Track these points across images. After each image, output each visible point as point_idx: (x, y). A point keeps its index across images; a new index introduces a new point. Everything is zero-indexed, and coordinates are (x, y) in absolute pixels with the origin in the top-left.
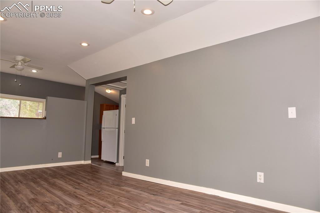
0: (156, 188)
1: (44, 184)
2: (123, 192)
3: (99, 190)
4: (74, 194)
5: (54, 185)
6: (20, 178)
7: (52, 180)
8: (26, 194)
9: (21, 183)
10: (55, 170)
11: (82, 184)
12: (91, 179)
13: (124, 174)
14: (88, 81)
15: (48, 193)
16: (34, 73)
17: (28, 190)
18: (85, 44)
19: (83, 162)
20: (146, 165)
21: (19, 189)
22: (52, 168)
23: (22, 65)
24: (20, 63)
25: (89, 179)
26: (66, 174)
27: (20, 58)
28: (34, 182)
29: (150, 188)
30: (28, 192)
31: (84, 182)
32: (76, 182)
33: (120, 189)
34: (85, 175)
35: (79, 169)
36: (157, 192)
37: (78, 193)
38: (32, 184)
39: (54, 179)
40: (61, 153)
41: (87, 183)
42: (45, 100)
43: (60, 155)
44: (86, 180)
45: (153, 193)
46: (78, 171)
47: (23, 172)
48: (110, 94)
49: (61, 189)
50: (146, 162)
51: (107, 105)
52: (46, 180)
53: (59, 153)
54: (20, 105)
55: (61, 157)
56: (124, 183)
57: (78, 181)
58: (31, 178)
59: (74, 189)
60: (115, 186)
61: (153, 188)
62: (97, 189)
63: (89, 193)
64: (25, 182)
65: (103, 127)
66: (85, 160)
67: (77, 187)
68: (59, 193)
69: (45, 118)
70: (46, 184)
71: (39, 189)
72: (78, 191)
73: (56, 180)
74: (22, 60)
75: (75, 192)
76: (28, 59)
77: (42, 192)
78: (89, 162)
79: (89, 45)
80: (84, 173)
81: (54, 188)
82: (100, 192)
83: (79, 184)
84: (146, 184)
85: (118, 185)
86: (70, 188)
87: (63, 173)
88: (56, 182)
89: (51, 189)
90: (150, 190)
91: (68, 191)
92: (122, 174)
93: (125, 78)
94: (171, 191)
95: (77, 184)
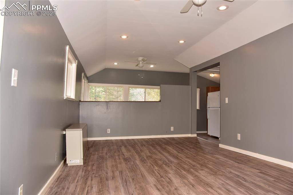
0: (244, 159)
1: (159, 148)
2: (214, 159)
3: (195, 155)
4: (177, 156)
5: (165, 149)
6: (144, 143)
7: (164, 146)
8: (146, 152)
9: (145, 146)
10: (168, 139)
11: (184, 150)
12: (192, 148)
13: (221, 146)
14: (191, 69)
15: (159, 153)
16: (152, 68)
17: (147, 150)
18: (182, 42)
19: (190, 135)
20: (238, 139)
21: (143, 150)
22: (167, 139)
23: (142, 64)
24: (141, 63)
25: (191, 148)
26: (175, 143)
27: (140, 59)
28: (152, 146)
29: (238, 158)
30: (147, 152)
31: (187, 149)
32: (181, 149)
33: (212, 157)
34: (189, 145)
35: (185, 140)
36: (242, 161)
37: (180, 156)
38: (151, 147)
39: (166, 146)
40: (173, 127)
41: (189, 150)
42: (159, 87)
43: (172, 129)
44: (189, 148)
45: (238, 162)
46: (185, 142)
47: (147, 140)
48: (214, 77)
49: (169, 152)
50: (238, 136)
51: (212, 88)
52: (160, 146)
53: (171, 127)
54: (145, 92)
55: (173, 130)
56: (218, 152)
57: (183, 148)
58: (151, 143)
59: (177, 153)
60: (209, 154)
61: (240, 158)
62: (194, 155)
63: (187, 157)
64: (147, 146)
65: (208, 106)
66: (191, 134)
67: (180, 152)
68: (166, 154)
69: (160, 101)
70: (160, 148)
71: (154, 151)
72: (179, 154)
73: (167, 146)
74: (142, 60)
75: (177, 155)
76: (146, 59)
77: (156, 152)
78: (195, 135)
79: (185, 42)
80: (188, 143)
81: (164, 151)
82: (195, 156)
83: (182, 150)
84: (237, 155)
85: (212, 154)
86: (175, 152)
87: (173, 142)
88: (166, 147)
89: (162, 151)
90: (238, 159)
91: (173, 154)
92: (219, 145)
93: (218, 64)
94: (257, 162)
95: (181, 150)
